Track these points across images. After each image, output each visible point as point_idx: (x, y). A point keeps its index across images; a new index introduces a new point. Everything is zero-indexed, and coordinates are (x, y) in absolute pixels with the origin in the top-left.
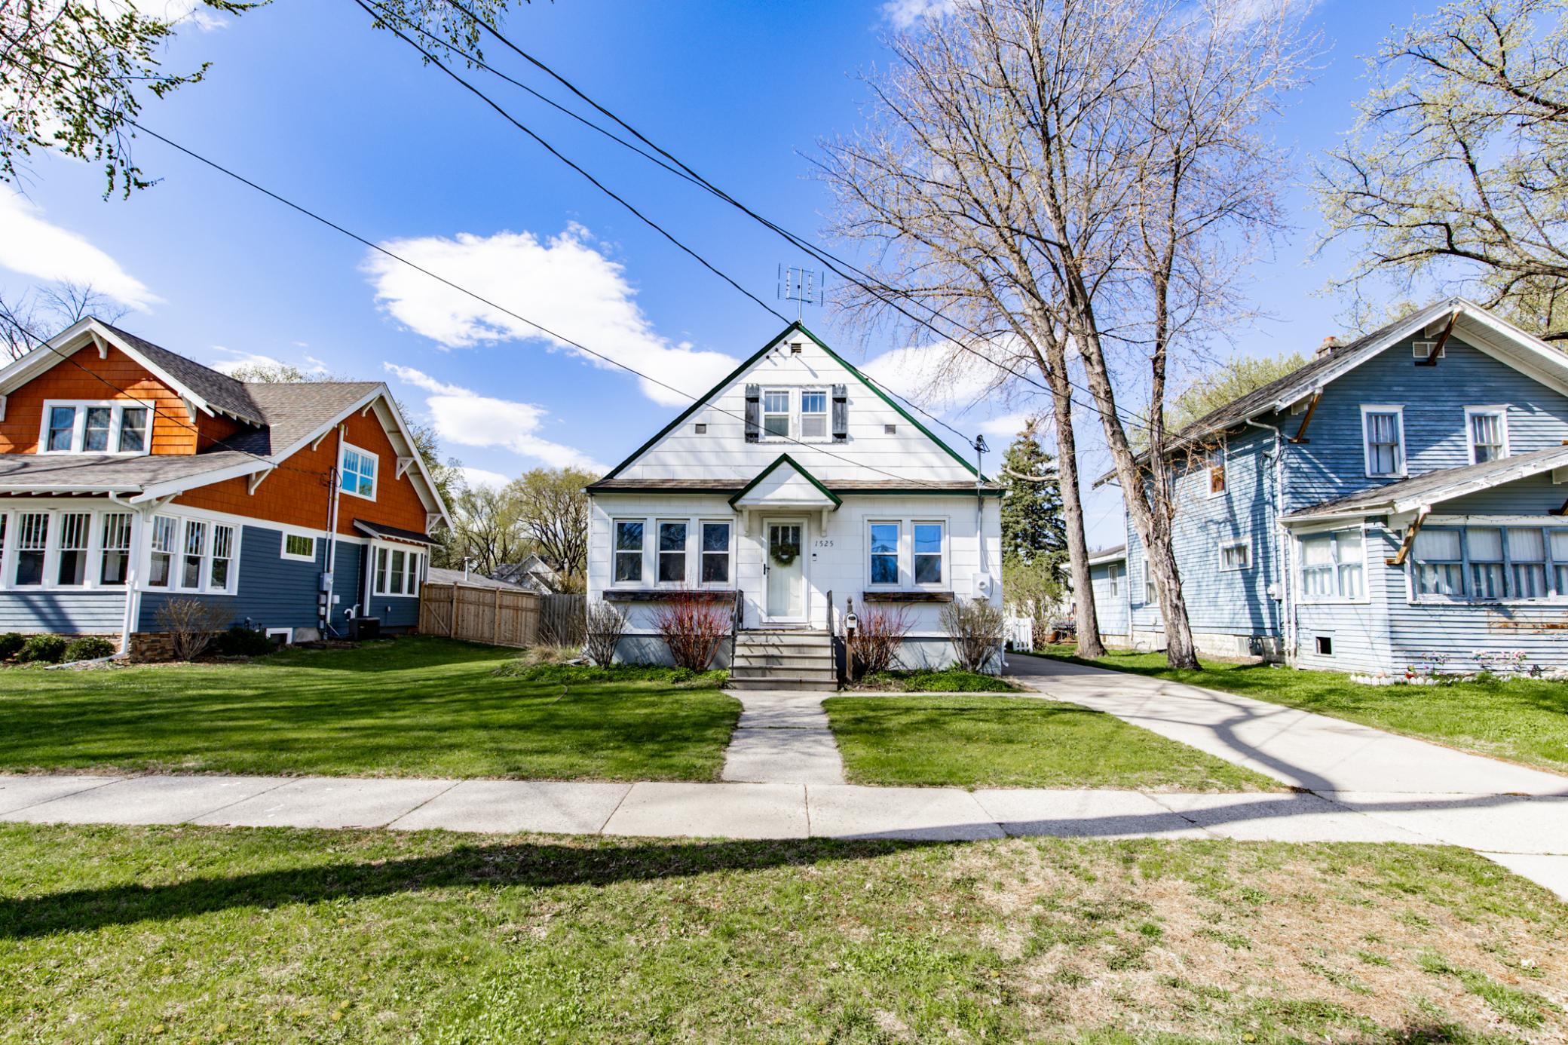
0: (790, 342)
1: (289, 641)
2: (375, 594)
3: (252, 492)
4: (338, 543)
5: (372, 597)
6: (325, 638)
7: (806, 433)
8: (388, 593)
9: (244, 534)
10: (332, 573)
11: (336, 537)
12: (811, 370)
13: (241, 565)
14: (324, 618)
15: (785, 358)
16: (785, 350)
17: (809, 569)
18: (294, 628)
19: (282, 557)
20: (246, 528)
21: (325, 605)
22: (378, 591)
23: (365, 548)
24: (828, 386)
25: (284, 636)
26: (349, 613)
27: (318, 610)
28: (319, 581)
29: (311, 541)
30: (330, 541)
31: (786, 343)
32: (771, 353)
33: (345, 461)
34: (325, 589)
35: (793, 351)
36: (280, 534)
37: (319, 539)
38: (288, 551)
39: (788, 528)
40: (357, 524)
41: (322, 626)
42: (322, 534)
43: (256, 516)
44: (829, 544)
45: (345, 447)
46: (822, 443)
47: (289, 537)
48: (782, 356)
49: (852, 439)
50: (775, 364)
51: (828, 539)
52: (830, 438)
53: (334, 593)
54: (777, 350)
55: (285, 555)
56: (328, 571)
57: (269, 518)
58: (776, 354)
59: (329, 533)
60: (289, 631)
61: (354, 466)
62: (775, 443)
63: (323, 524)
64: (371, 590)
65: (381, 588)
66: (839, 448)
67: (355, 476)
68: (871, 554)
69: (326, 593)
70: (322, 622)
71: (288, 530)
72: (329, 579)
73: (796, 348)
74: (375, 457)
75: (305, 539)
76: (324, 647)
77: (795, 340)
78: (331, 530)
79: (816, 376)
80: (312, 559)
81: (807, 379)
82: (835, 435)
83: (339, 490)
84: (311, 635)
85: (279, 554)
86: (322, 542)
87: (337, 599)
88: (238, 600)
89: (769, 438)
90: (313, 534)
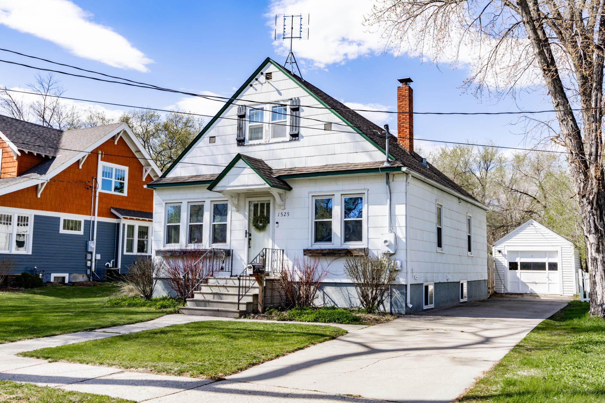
0: (265, 73)
1: (67, 281)
2: (125, 253)
3: (39, 196)
4: (98, 222)
5: (122, 255)
6: (91, 280)
7: (274, 136)
8: (135, 252)
9: (35, 219)
10: (95, 241)
11: (97, 219)
12: (278, 91)
13: (33, 237)
14: (90, 268)
15: (262, 84)
16: (262, 78)
17: (274, 233)
18: (70, 274)
19: (60, 232)
20: (36, 217)
21: (91, 260)
22: (127, 251)
23: (118, 225)
24: (287, 100)
25: (64, 278)
26: (108, 265)
27: (86, 263)
28: (87, 246)
29: (80, 222)
30: (94, 222)
31: (262, 74)
32: (254, 82)
33: (103, 172)
34: (89, 250)
35: (267, 78)
36: (58, 219)
37: (85, 221)
38: (64, 228)
39: (264, 204)
40: (113, 211)
41: (89, 273)
42: (88, 218)
43: (42, 209)
44: (287, 215)
45: (102, 165)
46: (283, 142)
47: (65, 220)
48: (260, 83)
49: (303, 137)
50: (256, 90)
51: (286, 211)
52: (288, 138)
53: (97, 253)
54: (257, 79)
55: (62, 231)
56: (93, 240)
57: (51, 210)
58: (257, 82)
59: (93, 217)
60: (66, 275)
61: (109, 175)
62: (254, 145)
63: (88, 211)
64: (123, 250)
65: (130, 249)
66: (295, 144)
67: (111, 181)
68: (314, 220)
69: (91, 253)
70: (89, 271)
71: (63, 216)
72: (92, 245)
73: (269, 76)
74: (126, 169)
75: (76, 221)
76: (89, 286)
77: (268, 71)
78: (94, 215)
79: (280, 94)
80: (81, 233)
81: (275, 97)
82: (291, 135)
83: (99, 190)
84: (81, 278)
85: (59, 231)
86: (87, 222)
87: (99, 257)
88: (33, 257)
89: (251, 142)
90: (81, 218)
